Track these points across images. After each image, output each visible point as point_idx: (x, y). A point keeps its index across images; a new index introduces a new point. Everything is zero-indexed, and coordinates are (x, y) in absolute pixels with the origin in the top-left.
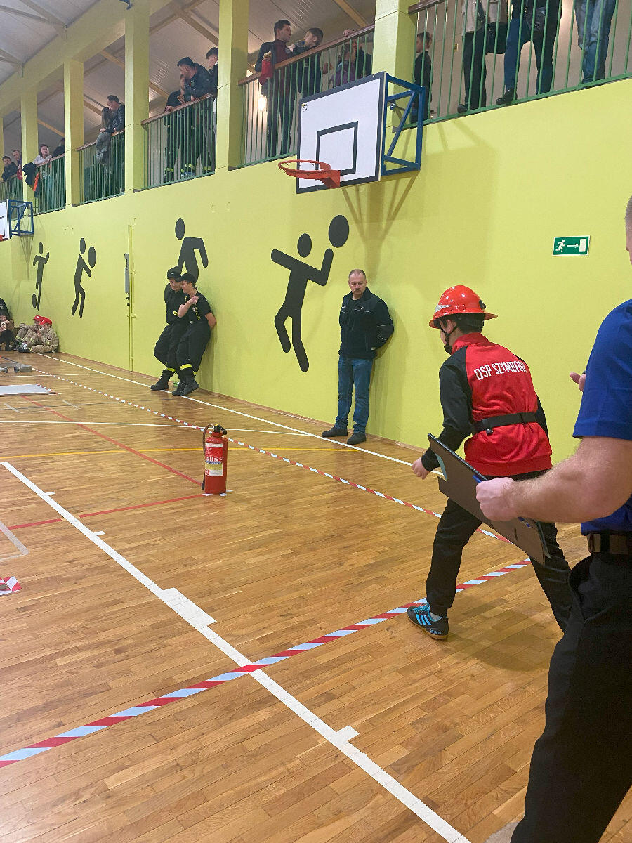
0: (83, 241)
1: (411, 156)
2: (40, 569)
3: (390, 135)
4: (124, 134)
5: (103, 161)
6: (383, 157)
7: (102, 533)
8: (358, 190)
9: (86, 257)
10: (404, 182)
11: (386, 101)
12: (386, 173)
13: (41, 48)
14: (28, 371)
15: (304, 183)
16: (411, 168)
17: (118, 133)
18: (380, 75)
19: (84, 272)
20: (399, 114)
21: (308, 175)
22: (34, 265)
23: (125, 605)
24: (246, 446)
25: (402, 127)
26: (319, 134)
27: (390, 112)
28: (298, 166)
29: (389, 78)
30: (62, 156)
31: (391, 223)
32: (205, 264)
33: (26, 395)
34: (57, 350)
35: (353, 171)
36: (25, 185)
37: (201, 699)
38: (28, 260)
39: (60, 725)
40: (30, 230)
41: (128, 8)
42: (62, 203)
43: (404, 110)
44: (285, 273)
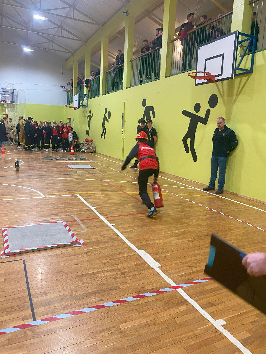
0: (106, 109)
1: (248, 67)
2: (92, 237)
3: (239, 58)
4: (123, 65)
5: (115, 76)
6: (235, 68)
7: (114, 225)
8: (222, 83)
9: (107, 115)
10: (244, 79)
11: (238, 43)
12: (236, 75)
13: (92, 35)
14: (85, 159)
15: (198, 81)
16: (248, 72)
17: (121, 65)
18: (235, 33)
19: (106, 121)
20: (243, 49)
21: (200, 78)
22: (87, 118)
23: (124, 255)
24: (169, 193)
25: (245, 55)
26: (206, 60)
27: (239, 48)
28: (196, 75)
29: (239, 33)
30: (99, 75)
31: (238, 97)
32: (154, 117)
33: (84, 169)
34: (95, 152)
35: (221, 75)
36: (85, 87)
37: (157, 297)
38: (85, 116)
39: (102, 300)
40: (86, 105)
41: (127, 16)
42: (99, 95)
43: (245, 47)
44: (188, 119)
